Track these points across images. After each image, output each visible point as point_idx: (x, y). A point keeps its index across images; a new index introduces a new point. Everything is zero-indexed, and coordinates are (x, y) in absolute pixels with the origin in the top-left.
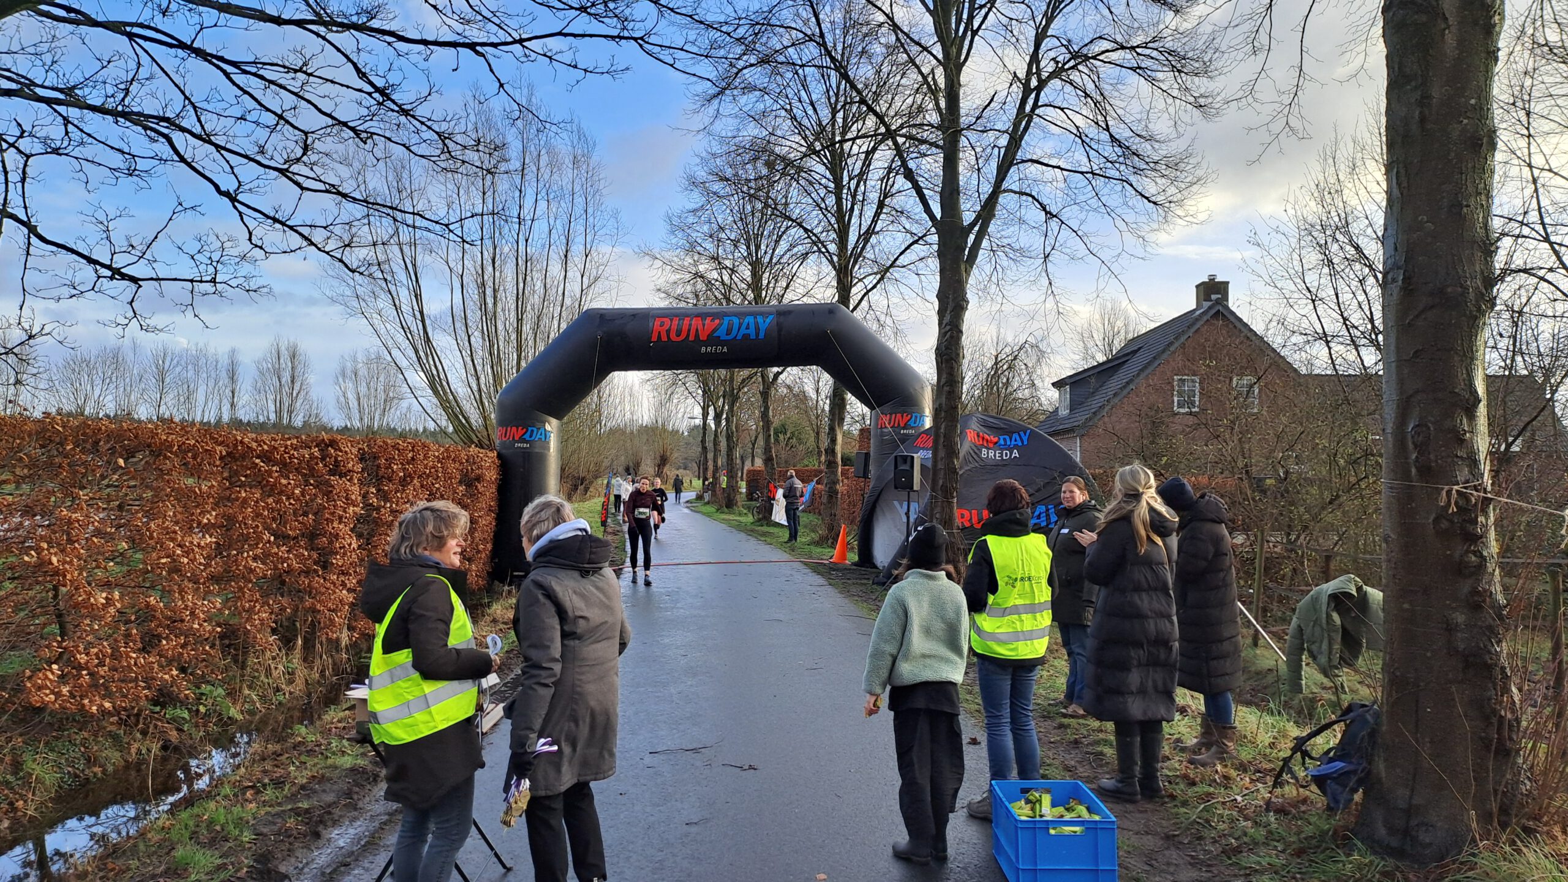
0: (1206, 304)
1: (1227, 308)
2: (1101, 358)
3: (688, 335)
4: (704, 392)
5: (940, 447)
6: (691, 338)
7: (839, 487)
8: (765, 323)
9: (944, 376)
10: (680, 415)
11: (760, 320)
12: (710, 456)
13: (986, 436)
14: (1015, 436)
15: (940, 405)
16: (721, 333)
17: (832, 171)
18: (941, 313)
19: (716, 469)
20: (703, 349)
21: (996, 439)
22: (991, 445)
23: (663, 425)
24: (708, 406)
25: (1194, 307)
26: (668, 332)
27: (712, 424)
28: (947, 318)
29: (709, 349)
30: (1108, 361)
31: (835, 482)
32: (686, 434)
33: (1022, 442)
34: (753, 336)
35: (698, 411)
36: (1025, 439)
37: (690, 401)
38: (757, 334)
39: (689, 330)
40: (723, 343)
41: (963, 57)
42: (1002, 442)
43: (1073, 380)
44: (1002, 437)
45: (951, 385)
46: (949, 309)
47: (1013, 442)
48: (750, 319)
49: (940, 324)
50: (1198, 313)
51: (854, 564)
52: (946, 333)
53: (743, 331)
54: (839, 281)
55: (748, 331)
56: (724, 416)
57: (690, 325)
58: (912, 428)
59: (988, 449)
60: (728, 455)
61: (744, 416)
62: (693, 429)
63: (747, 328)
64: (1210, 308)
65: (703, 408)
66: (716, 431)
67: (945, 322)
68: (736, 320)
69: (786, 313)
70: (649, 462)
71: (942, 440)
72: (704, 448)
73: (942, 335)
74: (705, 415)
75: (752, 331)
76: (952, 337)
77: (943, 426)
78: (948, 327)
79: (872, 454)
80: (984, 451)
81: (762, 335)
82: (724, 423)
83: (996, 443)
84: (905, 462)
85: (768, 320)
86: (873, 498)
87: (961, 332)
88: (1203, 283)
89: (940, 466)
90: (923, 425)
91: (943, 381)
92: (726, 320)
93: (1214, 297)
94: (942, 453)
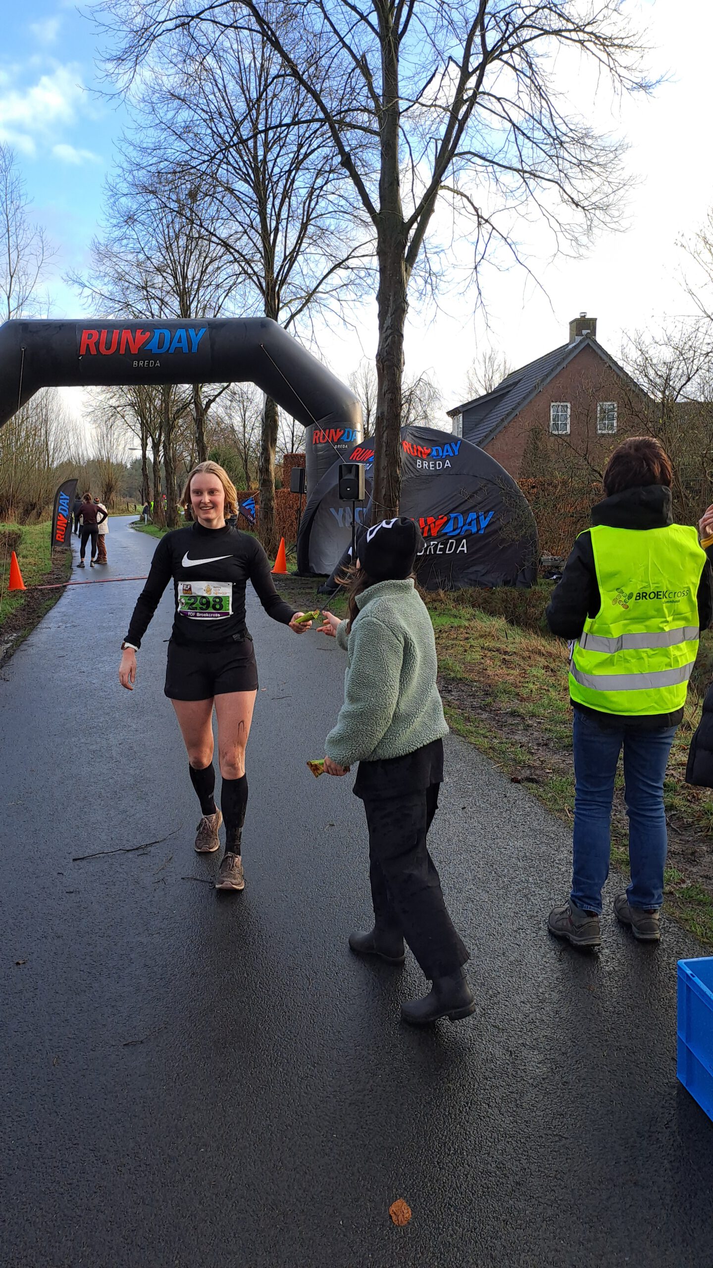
0: (578, 339)
1: (595, 342)
2: (483, 392)
3: (118, 349)
4: (142, 424)
5: (383, 456)
6: (122, 351)
7: (274, 504)
8: (197, 336)
9: (386, 383)
10: (121, 448)
11: (192, 332)
12: (151, 485)
13: (420, 449)
14: (447, 447)
15: (382, 413)
16: (153, 345)
17: (256, 189)
18: (382, 316)
19: (157, 494)
20: (135, 363)
21: (429, 451)
22: (425, 457)
23: (108, 459)
24: (147, 438)
25: (567, 341)
26: (97, 344)
27: (150, 455)
28: (388, 322)
29: (141, 364)
30: (488, 395)
31: (270, 499)
32: (129, 466)
33: (454, 453)
34: (186, 350)
35: (137, 442)
36: (456, 449)
37: (130, 433)
38: (190, 349)
39: (119, 344)
40: (155, 357)
41: (401, 27)
42: (434, 453)
43: (465, 409)
44: (434, 449)
45: (393, 393)
46: (390, 310)
47: (445, 453)
48: (181, 332)
49: (381, 327)
50: (570, 347)
51: (295, 574)
52: (386, 338)
53: (175, 344)
54: (267, 304)
55: (179, 345)
56: (162, 445)
57: (120, 338)
58: (345, 443)
59: (423, 460)
60: (167, 480)
61: (179, 448)
62: (135, 463)
63: (180, 341)
64: (581, 342)
65: (142, 439)
66: (155, 459)
67: (385, 326)
68: (167, 333)
69: (217, 327)
70: (97, 490)
71: (384, 449)
72: (145, 476)
73: (383, 340)
74: (144, 446)
75: (184, 344)
76: (393, 342)
77: (385, 435)
78: (389, 331)
79: (307, 469)
80: (419, 462)
81: (194, 350)
82: (161, 453)
83: (429, 455)
84: (350, 472)
85: (201, 333)
86: (312, 511)
87: (402, 336)
88: (576, 320)
89: (383, 475)
90: (355, 440)
91: (385, 388)
92: (157, 332)
93: (584, 332)
94: (384, 462)
